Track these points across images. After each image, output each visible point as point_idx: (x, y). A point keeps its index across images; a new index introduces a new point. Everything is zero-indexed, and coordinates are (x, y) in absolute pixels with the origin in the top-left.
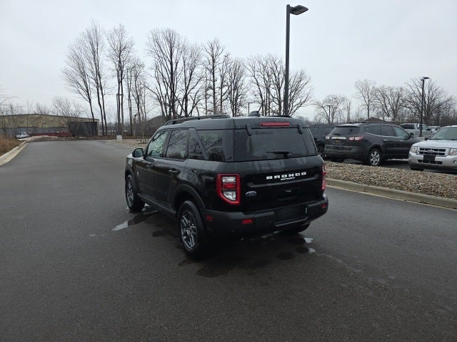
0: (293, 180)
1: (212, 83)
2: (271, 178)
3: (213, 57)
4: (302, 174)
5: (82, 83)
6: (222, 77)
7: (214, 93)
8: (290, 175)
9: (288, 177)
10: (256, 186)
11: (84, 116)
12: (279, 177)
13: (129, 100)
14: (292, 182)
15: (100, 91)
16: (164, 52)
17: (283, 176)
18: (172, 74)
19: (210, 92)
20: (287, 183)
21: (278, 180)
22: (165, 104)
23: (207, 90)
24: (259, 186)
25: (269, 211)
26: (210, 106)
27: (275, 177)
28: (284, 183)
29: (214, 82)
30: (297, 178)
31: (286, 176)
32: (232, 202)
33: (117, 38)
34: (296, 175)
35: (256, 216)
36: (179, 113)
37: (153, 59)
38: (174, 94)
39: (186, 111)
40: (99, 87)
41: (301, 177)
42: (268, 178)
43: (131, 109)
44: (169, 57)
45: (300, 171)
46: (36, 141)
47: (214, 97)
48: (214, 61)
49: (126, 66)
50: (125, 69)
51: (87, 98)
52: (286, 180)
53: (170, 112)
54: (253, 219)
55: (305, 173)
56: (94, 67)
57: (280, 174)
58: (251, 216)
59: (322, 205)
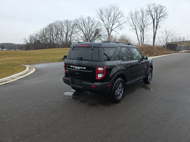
4: (84, 68)
8: (78, 67)
10: (68, 68)
14: (79, 70)
17: (76, 67)
21: (74, 68)
27: (73, 67)
28: (76, 70)
30: (81, 69)
31: (77, 67)
34: (81, 68)
41: (83, 69)
42: (71, 66)
46: (186, 52)
54: (65, 79)
55: (85, 68)
57: (75, 66)
59: (91, 85)
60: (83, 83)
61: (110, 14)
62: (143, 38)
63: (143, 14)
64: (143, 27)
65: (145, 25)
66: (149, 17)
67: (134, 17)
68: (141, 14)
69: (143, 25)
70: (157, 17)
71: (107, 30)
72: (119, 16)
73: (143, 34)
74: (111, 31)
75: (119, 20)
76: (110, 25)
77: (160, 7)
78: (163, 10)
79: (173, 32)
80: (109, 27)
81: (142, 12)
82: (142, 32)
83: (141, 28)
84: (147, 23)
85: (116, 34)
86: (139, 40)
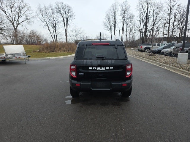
0: (104, 70)
1: (168, 20)
2: (92, 68)
3: (171, 7)
5: (109, 26)
6: (175, 17)
7: (169, 25)
8: (102, 68)
9: (101, 68)
10: (83, 71)
11: (108, 39)
12: (96, 68)
13: (126, 32)
14: (103, 71)
15: (115, 29)
16: (144, 8)
17: (98, 68)
18: (147, 18)
19: (167, 25)
20: (100, 71)
21: (95, 70)
22: (142, 32)
23: (165, 24)
24: (85, 71)
25: (89, 82)
26: (166, 32)
27: (94, 68)
28: (98, 71)
29: (170, 20)
30: (107, 70)
31: (100, 68)
32: (74, 76)
33: (124, 5)
34: (106, 68)
35: (82, 83)
36: (148, 37)
37: (139, 12)
38: (147, 27)
39: (152, 35)
40: (115, 27)
41: (109, 69)
42: (90, 68)
43: (126, 36)
44: (146, 11)
45: (109, 67)
47: (169, 27)
48: (171, 9)
49: (126, 17)
50: (126, 18)
51: (110, 32)
52: (100, 70)
53: (144, 36)
54: (80, 84)
55: (112, 68)
56: (114, 19)
58: (80, 83)
59: (122, 84)
60: (112, 83)
61: (13, 5)
62: (56, 36)
63: (53, 11)
64: (55, 24)
65: (56, 22)
66: (59, 15)
67: (44, 12)
68: (51, 11)
69: (54, 22)
70: (66, 16)
71: (11, 23)
72: (26, 9)
73: (55, 31)
74: (18, 25)
75: (25, 13)
76: (15, 18)
77: (68, 7)
78: (71, 10)
79: (81, 31)
80: (13, 20)
81: (52, 9)
82: (54, 28)
83: (53, 25)
84: (58, 21)
85: (24, 29)
86: (52, 37)
